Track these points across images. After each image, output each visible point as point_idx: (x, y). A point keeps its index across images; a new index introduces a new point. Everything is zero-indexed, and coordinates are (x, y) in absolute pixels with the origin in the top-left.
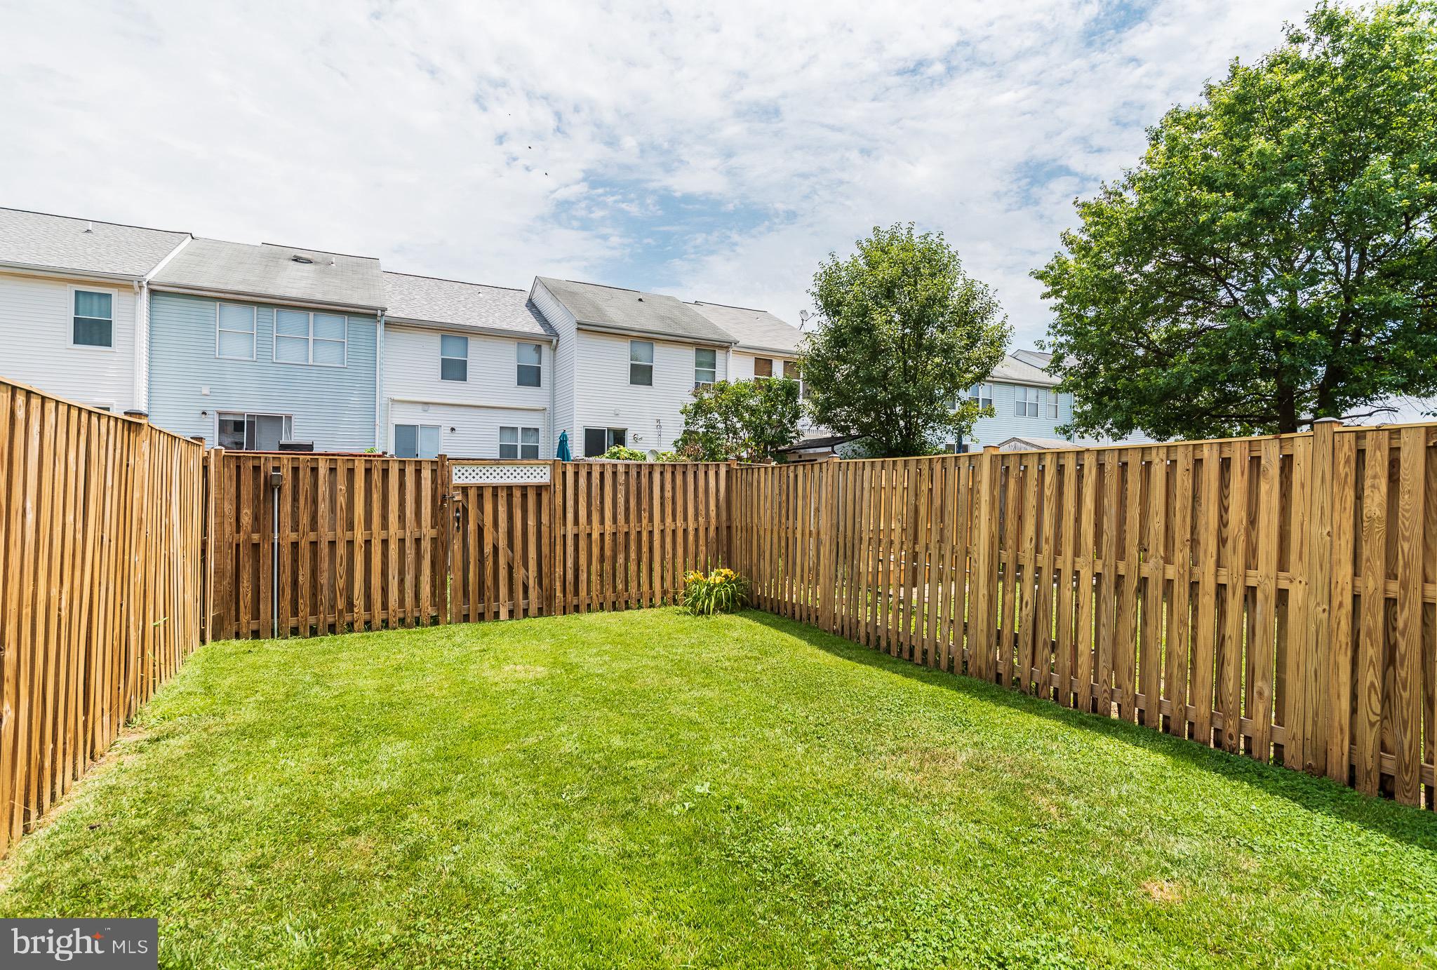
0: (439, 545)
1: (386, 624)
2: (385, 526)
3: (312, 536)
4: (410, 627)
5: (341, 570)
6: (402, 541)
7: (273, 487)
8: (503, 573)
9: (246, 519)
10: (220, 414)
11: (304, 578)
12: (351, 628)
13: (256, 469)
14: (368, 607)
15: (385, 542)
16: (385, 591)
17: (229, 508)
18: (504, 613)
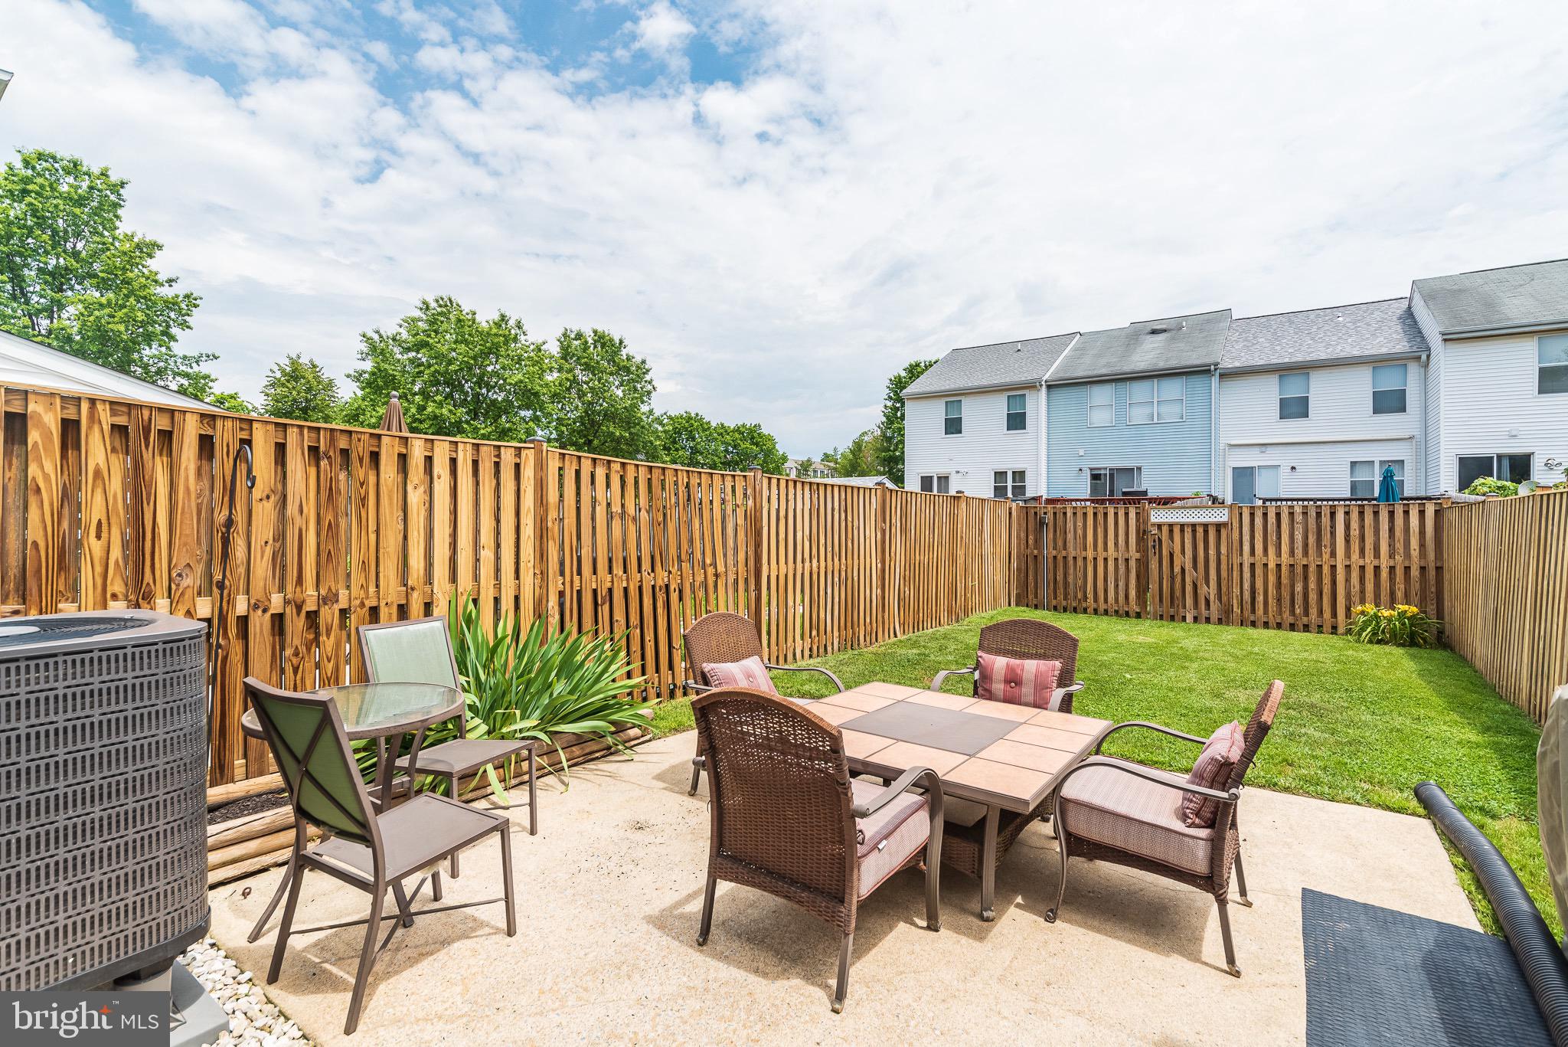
0: (1143, 565)
1: (1106, 613)
2: (1106, 549)
3: (1064, 553)
4: (1121, 616)
5: (1080, 575)
6: (1116, 559)
7: (1042, 523)
8: (1189, 588)
9: (1031, 542)
10: (1091, 469)
11: (1060, 577)
12: (1085, 611)
13: (1036, 513)
14: (1096, 600)
15: (1106, 559)
16: (1106, 591)
17: (1023, 535)
18: (1189, 618)
